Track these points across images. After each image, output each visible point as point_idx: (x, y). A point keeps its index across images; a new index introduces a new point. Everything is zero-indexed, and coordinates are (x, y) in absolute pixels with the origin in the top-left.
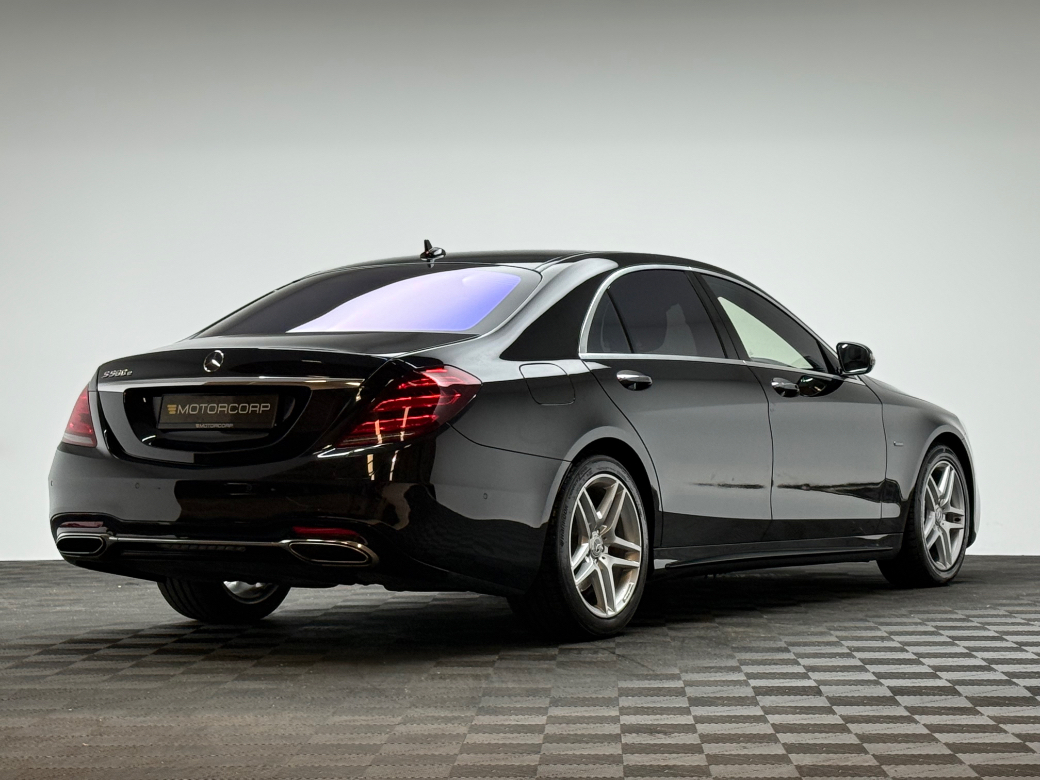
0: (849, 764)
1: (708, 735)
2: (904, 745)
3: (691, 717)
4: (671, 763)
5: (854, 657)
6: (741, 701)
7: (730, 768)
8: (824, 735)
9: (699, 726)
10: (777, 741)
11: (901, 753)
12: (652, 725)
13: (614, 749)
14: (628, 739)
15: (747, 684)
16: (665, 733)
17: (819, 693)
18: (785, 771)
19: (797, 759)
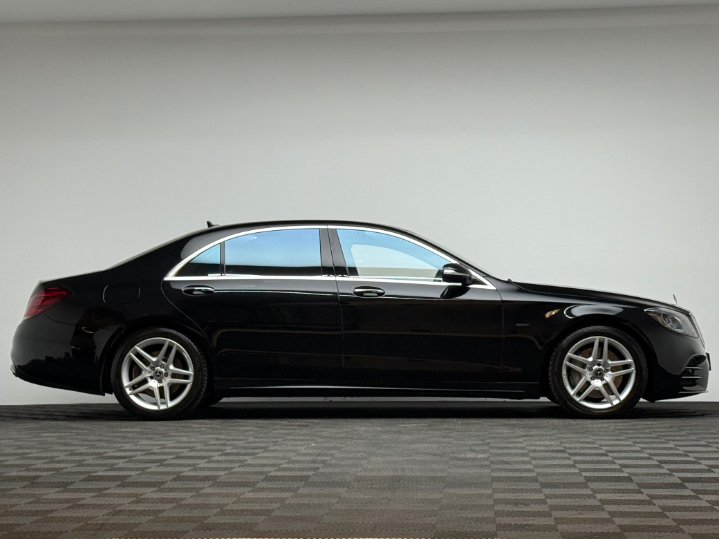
0: (656, 524)
1: (555, 506)
2: (693, 513)
3: (542, 495)
4: (530, 523)
5: (653, 459)
6: (576, 485)
7: (572, 526)
8: (636, 506)
9: (548, 500)
10: (603, 510)
11: (693, 518)
12: (516, 499)
13: (490, 514)
14: (499, 508)
15: (581, 475)
16: (525, 505)
17: (631, 481)
18: (609, 528)
19: (618, 521)
